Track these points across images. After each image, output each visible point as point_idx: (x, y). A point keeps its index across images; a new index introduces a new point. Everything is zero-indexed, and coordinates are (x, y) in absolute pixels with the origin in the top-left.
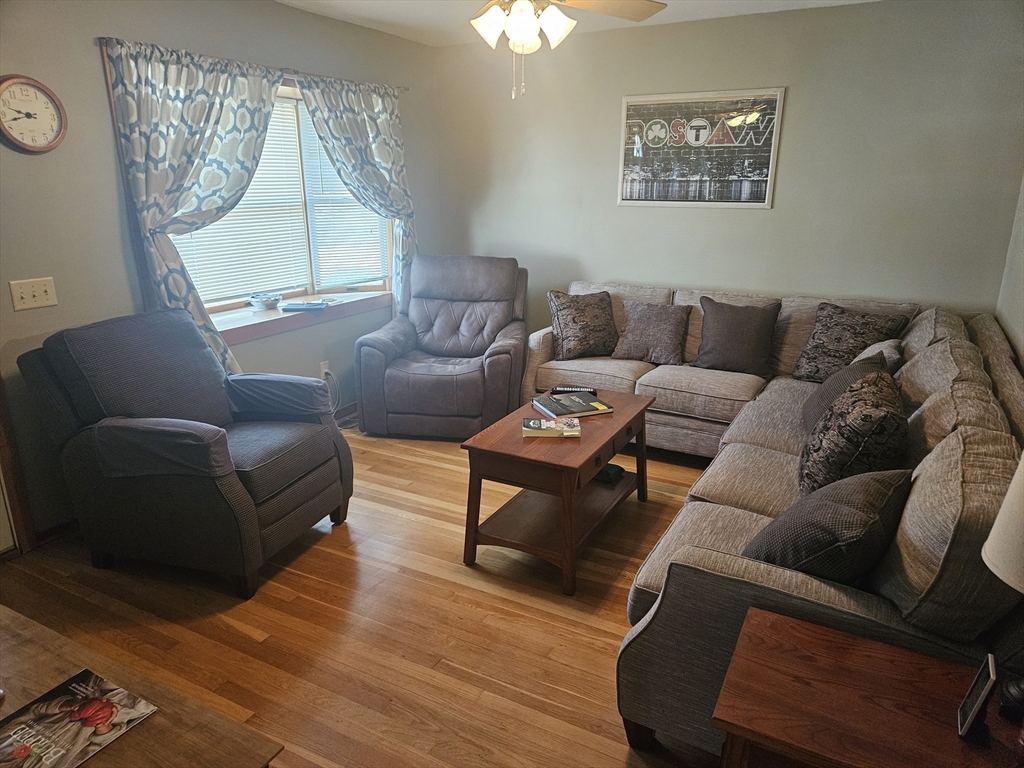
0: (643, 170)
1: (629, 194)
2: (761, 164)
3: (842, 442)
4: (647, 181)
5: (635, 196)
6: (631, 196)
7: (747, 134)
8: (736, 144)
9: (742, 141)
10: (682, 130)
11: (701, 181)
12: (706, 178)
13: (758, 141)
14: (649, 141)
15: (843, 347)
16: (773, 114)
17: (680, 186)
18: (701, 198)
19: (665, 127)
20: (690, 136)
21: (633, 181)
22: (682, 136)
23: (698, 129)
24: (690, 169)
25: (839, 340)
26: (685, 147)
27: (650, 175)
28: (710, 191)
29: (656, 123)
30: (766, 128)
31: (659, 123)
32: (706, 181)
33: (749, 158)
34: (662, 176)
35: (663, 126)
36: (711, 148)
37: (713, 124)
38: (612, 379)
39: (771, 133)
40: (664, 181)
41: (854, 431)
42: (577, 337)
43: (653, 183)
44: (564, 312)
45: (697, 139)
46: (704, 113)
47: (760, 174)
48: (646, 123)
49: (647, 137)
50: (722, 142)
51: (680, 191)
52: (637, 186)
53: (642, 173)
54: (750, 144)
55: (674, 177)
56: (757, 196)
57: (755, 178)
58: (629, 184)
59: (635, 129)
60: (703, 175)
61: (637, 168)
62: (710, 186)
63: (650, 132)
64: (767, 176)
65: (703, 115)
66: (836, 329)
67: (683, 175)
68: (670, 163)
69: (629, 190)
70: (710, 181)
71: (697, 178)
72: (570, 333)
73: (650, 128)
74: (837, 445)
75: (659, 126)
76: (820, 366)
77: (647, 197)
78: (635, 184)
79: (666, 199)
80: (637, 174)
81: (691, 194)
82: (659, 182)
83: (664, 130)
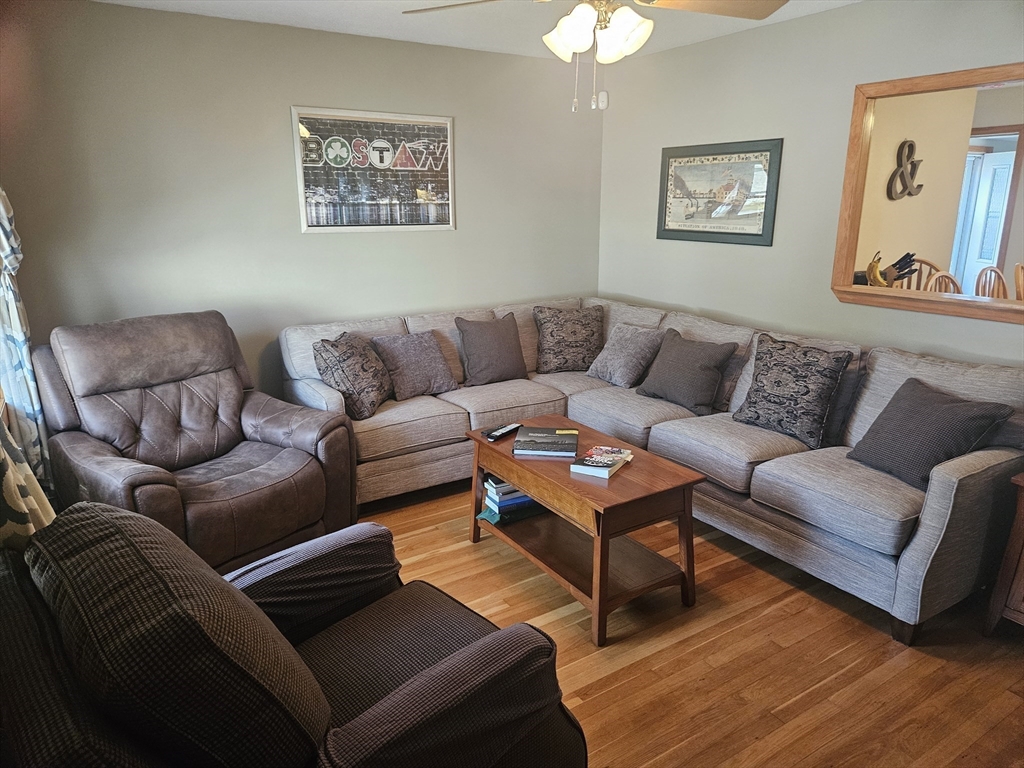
0: (328, 192)
1: (315, 220)
2: (441, 188)
3: (827, 381)
4: (334, 205)
5: (323, 221)
6: (318, 222)
7: (427, 159)
8: (419, 168)
9: (424, 166)
10: (364, 150)
11: (391, 205)
12: (395, 201)
13: (437, 166)
14: (330, 160)
15: (580, 337)
16: (446, 142)
17: (371, 210)
18: (393, 222)
19: (346, 146)
20: (374, 157)
21: (317, 204)
22: (366, 157)
23: (381, 151)
24: (379, 192)
25: (574, 333)
26: (370, 169)
27: (336, 197)
28: (401, 214)
29: (335, 141)
30: (442, 154)
31: (339, 140)
32: (395, 204)
33: (432, 182)
34: (351, 200)
35: (343, 145)
36: (397, 171)
37: (395, 148)
38: (447, 418)
39: (446, 159)
40: (354, 205)
41: (832, 371)
42: (375, 386)
43: (341, 207)
44: (349, 362)
45: (382, 161)
46: (384, 134)
47: (442, 198)
48: (324, 139)
49: (327, 155)
50: (405, 165)
51: (371, 215)
52: (323, 211)
53: (327, 195)
54: (430, 169)
55: (364, 200)
56: (442, 220)
57: (440, 202)
58: (313, 208)
59: (313, 146)
60: (391, 199)
61: (321, 190)
62: (400, 210)
63: (329, 149)
64: (448, 200)
65: (384, 136)
66: (568, 324)
67: (373, 199)
68: (356, 186)
69: (314, 214)
70: (400, 204)
71: (386, 201)
72: (364, 384)
73: (329, 145)
74: (824, 384)
75: (339, 144)
76: (567, 357)
77: (336, 222)
78: (320, 208)
79: (357, 223)
80: (322, 195)
81: (383, 218)
82: (348, 205)
83: (345, 149)
